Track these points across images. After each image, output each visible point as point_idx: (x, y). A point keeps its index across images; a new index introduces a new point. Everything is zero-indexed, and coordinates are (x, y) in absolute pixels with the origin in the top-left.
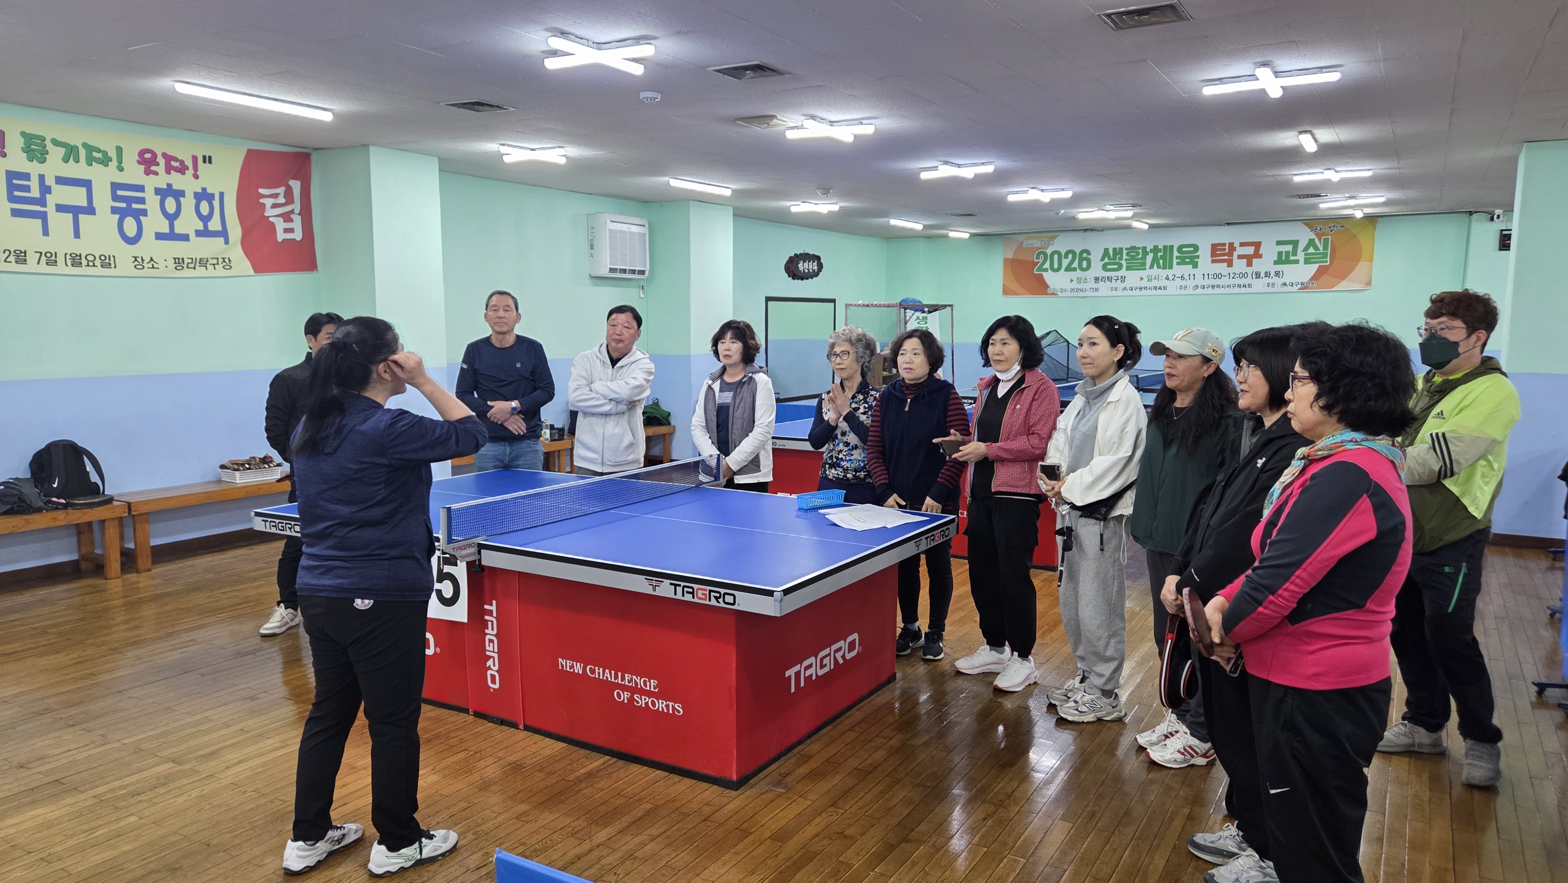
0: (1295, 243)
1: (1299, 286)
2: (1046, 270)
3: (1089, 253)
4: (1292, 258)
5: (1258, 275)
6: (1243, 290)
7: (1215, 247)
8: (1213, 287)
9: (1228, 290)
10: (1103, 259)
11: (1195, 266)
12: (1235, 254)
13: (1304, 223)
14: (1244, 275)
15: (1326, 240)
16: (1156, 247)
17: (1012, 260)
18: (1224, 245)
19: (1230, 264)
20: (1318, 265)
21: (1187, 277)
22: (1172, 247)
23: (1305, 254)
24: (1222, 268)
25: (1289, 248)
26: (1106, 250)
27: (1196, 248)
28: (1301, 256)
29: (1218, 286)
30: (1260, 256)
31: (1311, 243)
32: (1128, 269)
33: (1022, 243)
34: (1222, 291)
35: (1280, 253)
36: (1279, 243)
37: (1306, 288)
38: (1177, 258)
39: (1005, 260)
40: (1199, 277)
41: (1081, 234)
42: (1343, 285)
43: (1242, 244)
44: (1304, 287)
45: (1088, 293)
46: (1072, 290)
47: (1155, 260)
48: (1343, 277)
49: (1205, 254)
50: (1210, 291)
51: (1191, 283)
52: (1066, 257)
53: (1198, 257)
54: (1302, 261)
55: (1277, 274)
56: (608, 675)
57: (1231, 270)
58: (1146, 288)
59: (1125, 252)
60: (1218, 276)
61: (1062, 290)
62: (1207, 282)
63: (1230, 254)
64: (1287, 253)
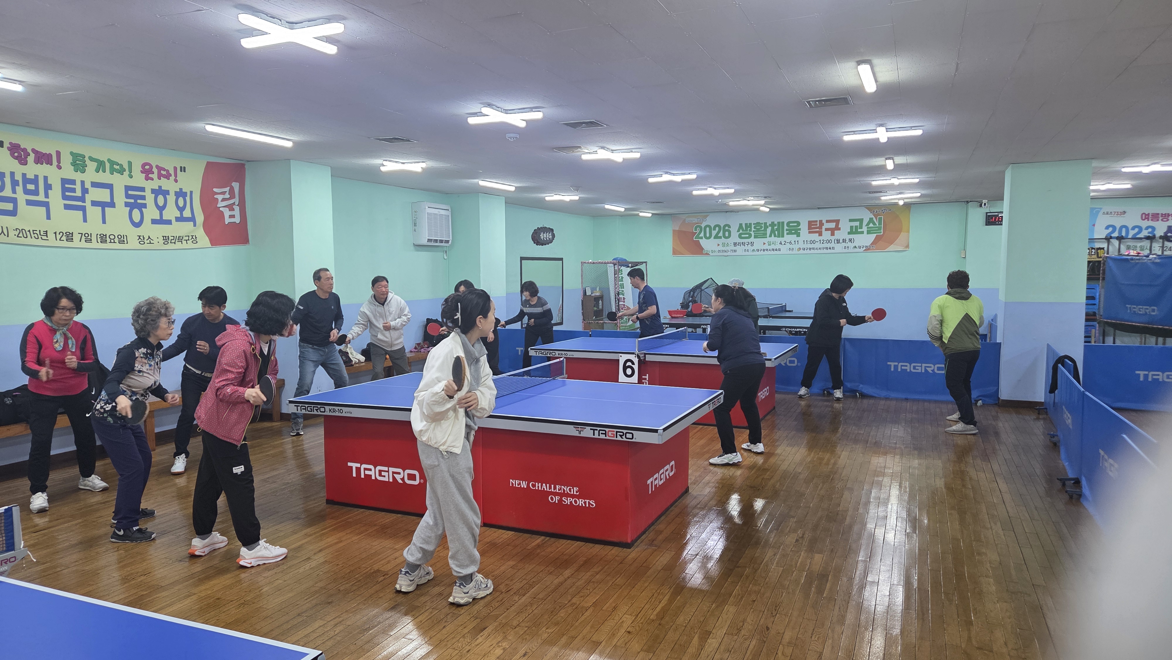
0: (861, 221)
1: (865, 248)
2: (702, 238)
3: (729, 227)
4: (859, 230)
5: (838, 241)
6: (829, 251)
7: (810, 223)
8: (810, 249)
9: (819, 251)
10: (738, 231)
11: (798, 235)
12: (824, 228)
13: (866, 208)
14: (829, 241)
15: (880, 219)
16: (773, 223)
17: (678, 230)
18: (816, 221)
19: (820, 235)
20: (876, 234)
21: (793, 242)
22: (783, 223)
23: (868, 228)
24: (815, 237)
25: (857, 224)
26: (741, 225)
27: (799, 224)
28: (865, 229)
29: (813, 249)
30: (839, 229)
31: (871, 220)
32: (755, 238)
33: (685, 219)
34: (816, 251)
35: (852, 227)
36: (851, 220)
37: (869, 249)
38: (787, 230)
39: (674, 231)
40: (801, 242)
41: (724, 214)
42: (892, 248)
43: (828, 221)
44: (868, 249)
45: (729, 253)
46: (719, 251)
47: (773, 231)
48: (891, 242)
49: (804, 228)
50: (808, 251)
51: (796, 247)
52: (714, 229)
53: (800, 229)
54: (865, 232)
55: (850, 240)
56: (545, 487)
57: (821, 238)
58: (767, 250)
59: (753, 226)
60: (813, 242)
61: (712, 252)
62: (805, 246)
63: (820, 227)
64: (856, 227)
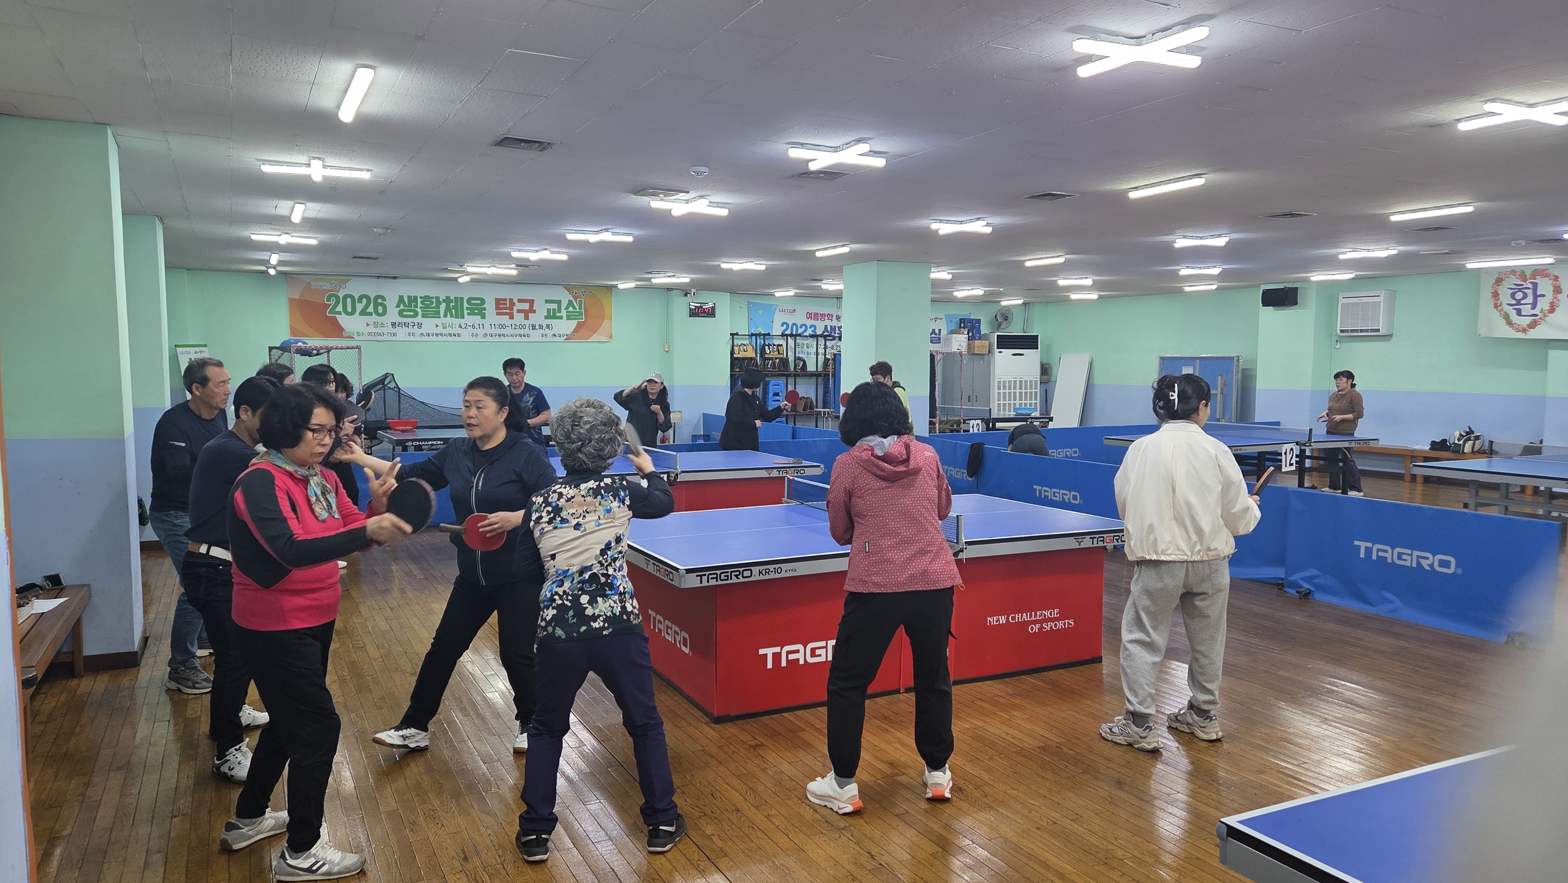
0: (559, 302)
1: (565, 337)
2: (339, 313)
3: (384, 299)
4: (558, 314)
5: (534, 327)
6: (523, 339)
7: (498, 302)
8: (500, 335)
9: (511, 339)
10: (398, 306)
11: (483, 317)
12: (515, 309)
13: (564, 287)
14: (522, 327)
15: (580, 302)
16: (448, 298)
17: (299, 300)
18: (506, 300)
19: (512, 317)
20: (576, 321)
21: (477, 326)
22: (462, 299)
23: (567, 312)
24: (505, 319)
25: (555, 306)
26: (401, 298)
27: (483, 301)
28: (564, 313)
29: (504, 335)
30: (534, 312)
31: (570, 303)
32: (424, 316)
33: (309, 283)
34: (506, 339)
35: (549, 310)
36: (547, 302)
37: (569, 339)
38: (467, 309)
39: (291, 301)
40: (487, 326)
41: (374, 280)
42: (595, 337)
43: (520, 301)
47: (448, 310)
48: (594, 331)
49: (490, 307)
50: (497, 339)
51: (481, 332)
53: (485, 309)
54: (565, 317)
55: (548, 326)
57: (512, 322)
58: (441, 334)
59: (419, 300)
60: (503, 326)
61: (358, 334)
62: (493, 331)
63: (511, 308)
64: (554, 310)
